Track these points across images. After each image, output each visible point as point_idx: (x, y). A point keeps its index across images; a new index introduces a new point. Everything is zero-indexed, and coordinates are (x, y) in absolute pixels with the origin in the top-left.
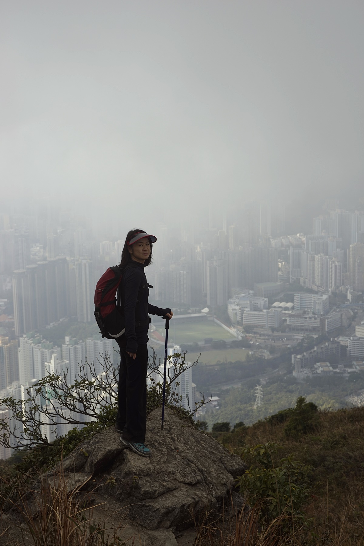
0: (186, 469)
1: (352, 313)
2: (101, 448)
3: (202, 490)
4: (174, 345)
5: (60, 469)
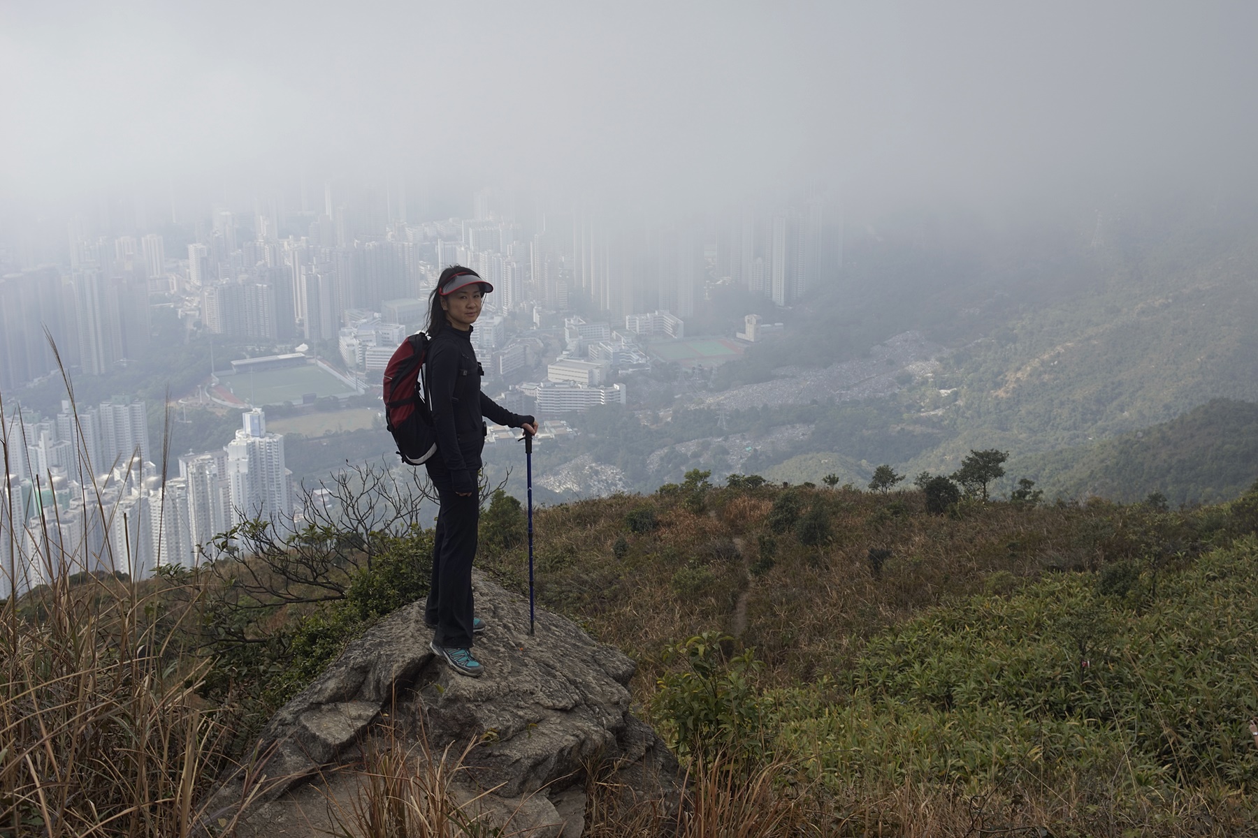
0: (549, 682)
1: (542, 345)
2: (394, 656)
3: (584, 719)
4: (252, 406)
5: (321, 699)
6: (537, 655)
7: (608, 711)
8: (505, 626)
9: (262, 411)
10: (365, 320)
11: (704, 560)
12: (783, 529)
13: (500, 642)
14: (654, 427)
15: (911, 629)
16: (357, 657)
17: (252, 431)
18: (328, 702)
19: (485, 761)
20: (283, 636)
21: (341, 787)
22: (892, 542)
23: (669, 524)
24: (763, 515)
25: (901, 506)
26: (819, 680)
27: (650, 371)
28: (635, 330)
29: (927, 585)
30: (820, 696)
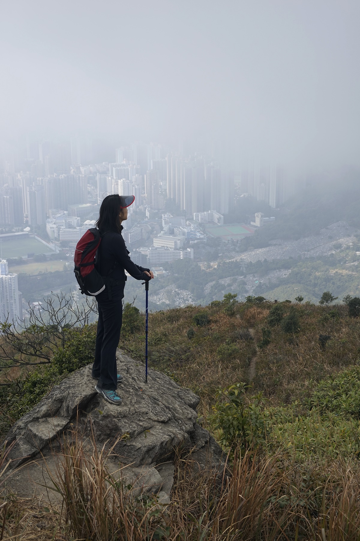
0: (155, 407)
1: (150, 228)
2: (76, 394)
3: (174, 426)
4: (1, 259)
5: (39, 416)
6: (149, 393)
7: (186, 422)
8: (133, 378)
9: (7, 261)
10: (59, 215)
11: (234, 340)
12: (275, 324)
13: (130, 387)
14: (208, 270)
15: (341, 377)
16: (57, 394)
17: (2, 272)
18: (42, 417)
19: (123, 448)
20: (19, 382)
21: (49, 461)
22: (331, 331)
23: (216, 322)
24: (264, 317)
25: (336, 312)
26: (293, 403)
27: (206, 242)
28: (198, 221)
29: (349, 354)
30: (294, 411)
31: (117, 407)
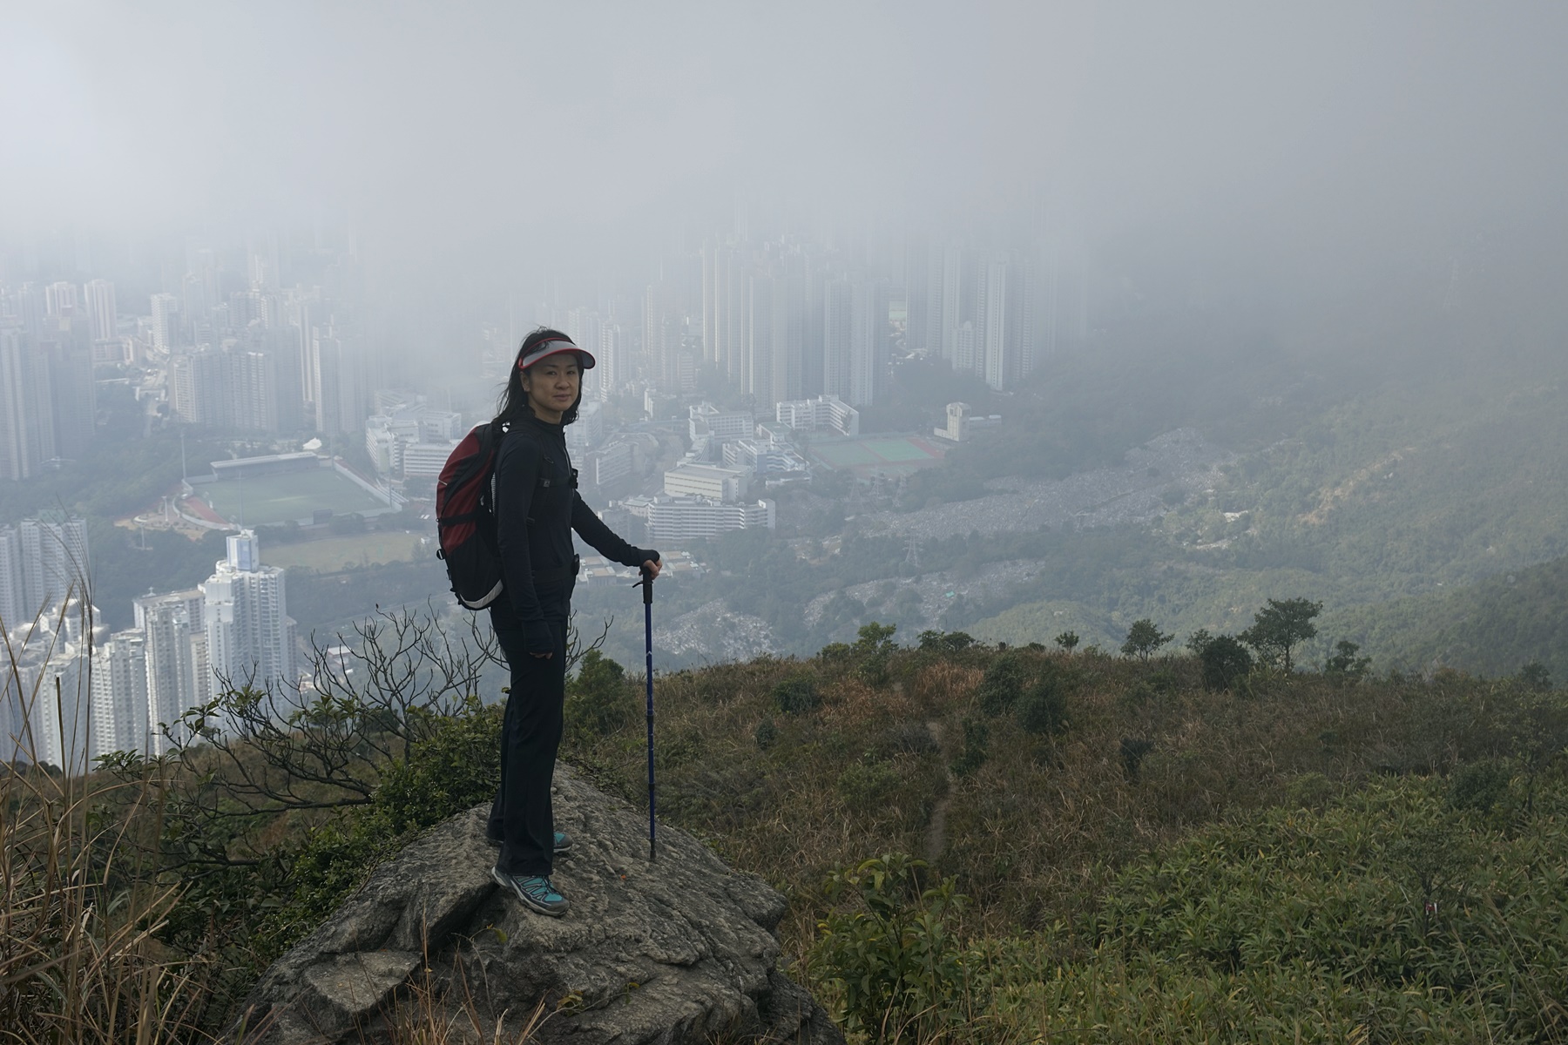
0: (662, 924)
1: (656, 443)
2: (441, 886)
3: (712, 978)
4: (239, 527)
5: (335, 947)
6: (645, 886)
7: (747, 967)
8: (601, 845)
9: (255, 533)
10: (404, 406)
11: (885, 753)
12: (999, 709)
13: (593, 867)
14: (814, 562)
15: (1181, 855)
16: (388, 887)
17: (240, 563)
18: (345, 951)
20: (283, 857)
22: (1155, 729)
23: (836, 701)
24: (969, 689)
25: (1169, 677)
26: (1048, 927)
27: (810, 482)
28: (790, 424)
29: (1204, 792)
30: (1050, 949)
31: (554, 923)
